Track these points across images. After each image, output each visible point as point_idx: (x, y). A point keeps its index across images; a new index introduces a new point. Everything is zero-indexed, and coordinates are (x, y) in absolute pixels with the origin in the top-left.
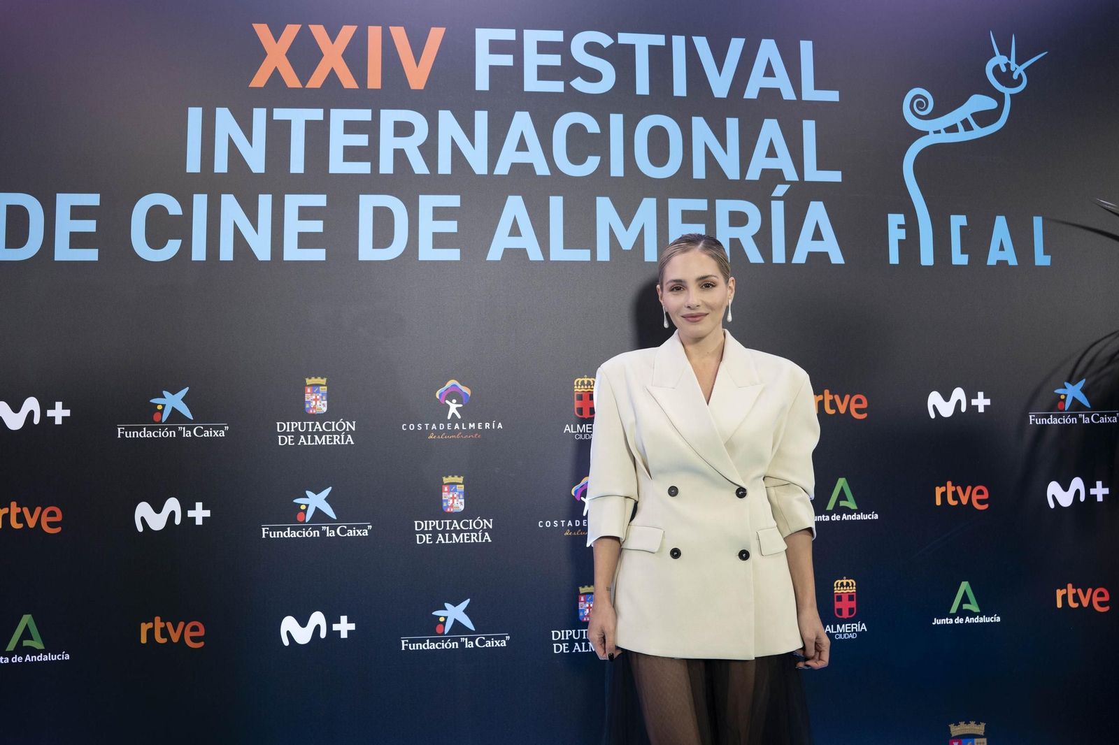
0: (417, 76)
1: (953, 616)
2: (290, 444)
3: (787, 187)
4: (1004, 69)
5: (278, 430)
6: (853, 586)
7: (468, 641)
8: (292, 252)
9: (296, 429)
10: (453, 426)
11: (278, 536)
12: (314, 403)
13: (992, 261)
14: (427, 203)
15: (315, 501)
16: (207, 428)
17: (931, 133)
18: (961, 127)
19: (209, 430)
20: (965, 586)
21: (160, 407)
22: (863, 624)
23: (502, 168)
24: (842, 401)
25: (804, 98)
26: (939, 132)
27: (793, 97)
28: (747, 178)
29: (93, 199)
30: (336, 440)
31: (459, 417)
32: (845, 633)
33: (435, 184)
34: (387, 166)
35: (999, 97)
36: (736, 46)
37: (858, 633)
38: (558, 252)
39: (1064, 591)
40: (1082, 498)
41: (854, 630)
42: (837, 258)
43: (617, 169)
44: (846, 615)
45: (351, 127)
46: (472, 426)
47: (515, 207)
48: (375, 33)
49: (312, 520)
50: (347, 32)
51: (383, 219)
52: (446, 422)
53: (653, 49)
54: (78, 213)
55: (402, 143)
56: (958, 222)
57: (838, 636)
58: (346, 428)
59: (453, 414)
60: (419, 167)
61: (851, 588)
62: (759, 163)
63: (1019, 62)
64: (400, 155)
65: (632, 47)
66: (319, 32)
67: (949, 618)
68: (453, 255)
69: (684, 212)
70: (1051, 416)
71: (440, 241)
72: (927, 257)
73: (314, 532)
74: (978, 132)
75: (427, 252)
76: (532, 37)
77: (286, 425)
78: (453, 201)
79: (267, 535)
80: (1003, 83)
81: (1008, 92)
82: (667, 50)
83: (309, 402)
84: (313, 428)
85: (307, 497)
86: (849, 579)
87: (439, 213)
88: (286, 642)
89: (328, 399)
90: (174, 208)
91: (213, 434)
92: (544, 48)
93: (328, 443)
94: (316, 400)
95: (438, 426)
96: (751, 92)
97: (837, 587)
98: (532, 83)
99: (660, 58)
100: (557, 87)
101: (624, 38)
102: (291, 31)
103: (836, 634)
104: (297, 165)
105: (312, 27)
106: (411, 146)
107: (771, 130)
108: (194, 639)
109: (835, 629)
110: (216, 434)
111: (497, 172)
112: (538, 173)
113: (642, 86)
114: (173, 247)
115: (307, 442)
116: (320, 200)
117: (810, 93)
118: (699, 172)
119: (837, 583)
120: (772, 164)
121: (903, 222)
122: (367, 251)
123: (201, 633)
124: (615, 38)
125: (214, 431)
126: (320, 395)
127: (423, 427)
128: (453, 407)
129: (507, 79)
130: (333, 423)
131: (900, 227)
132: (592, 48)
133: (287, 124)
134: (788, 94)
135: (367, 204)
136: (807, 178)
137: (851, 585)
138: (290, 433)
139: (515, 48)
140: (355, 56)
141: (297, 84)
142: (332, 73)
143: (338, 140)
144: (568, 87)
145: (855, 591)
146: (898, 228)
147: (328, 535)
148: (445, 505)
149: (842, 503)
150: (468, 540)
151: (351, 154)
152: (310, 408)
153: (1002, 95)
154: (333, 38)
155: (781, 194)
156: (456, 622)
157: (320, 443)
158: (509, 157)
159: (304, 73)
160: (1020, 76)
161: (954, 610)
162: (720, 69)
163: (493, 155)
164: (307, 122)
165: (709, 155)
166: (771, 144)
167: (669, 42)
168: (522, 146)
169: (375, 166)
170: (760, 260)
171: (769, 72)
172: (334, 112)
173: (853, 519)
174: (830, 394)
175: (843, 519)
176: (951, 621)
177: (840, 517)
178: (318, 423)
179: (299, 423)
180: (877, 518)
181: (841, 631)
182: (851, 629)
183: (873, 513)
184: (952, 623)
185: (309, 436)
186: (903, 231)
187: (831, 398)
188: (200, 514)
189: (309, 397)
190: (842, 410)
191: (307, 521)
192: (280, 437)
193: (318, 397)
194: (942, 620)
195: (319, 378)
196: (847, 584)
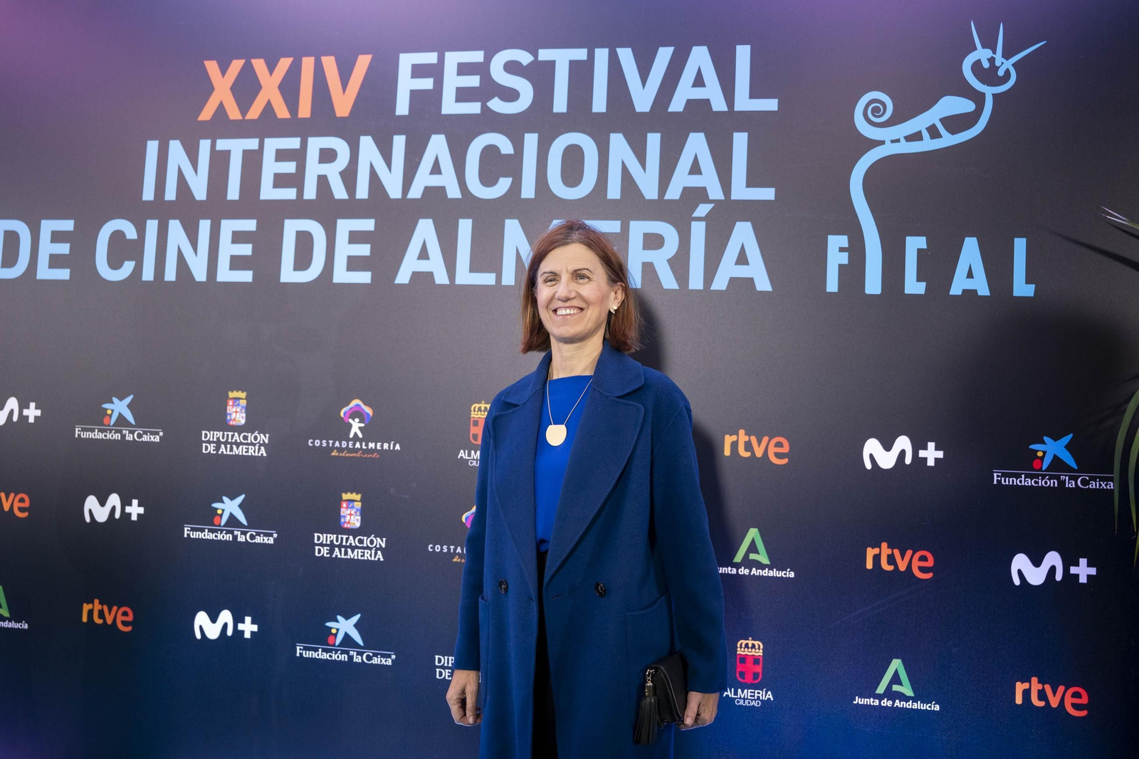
0: (343, 104)
1: (880, 697)
2: (212, 452)
3: (710, 206)
4: (986, 65)
5: (203, 439)
6: (759, 648)
7: (357, 655)
8: (225, 274)
9: (218, 439)
10: (354, 445)
11: (197, 537)
12: (234, 414)
13: (956, 290)
14: (345, 226)
15: (230, 507)
16: (146, 433)
17: (888, 142)
18: (926, 135)
19: (147, 435)
20: (896, 664)
21: (109, 412)
22: (769, 692)
23: (416, 192)
25: (736, 109)
26: (898, 141)
27: (724, 108)
28: (666, 198)
29: (68, 225)
30: (251, 451)
31: (360, 436)
32: (747, 699)
33: (352, 208)
34: (310, 192)
35: (979, 98)
36: (664, 55)
37: (762, 701)
38: (465, 276)
39: (1026, 686)
40: (1059, 577)
41: (758, 697)
42: (763, 284)
43: (528, 191)
44: (749, 679)
45: (282, 155)
46: (372, 445)
47: (425, 230)
48: (308, 63)
49: (226, 524)
50: (284, 64)
51: (304, 241)
52: (348, 440)
53: (573, 64)
54: (57, 237)
55: (326, 169)
56: (915, 244)
57: (738, 702)
58: (260, 440)
59: (356, 434)
60: (340, 192)
61: (757, 651)
62: (681, 180)
63: (1007, 55)
64: (323, 181)
65: (552, 64)
66: (259, 65)
67: (874, 698)
68: (364, 277)
70: (1023, 476)
71: (355, 263)
72: (873, 284)
73: (228, 535)
74: (948, 140)
75: (342, 275)
76: (453, 59)
77: (210, 434)
78: (368, 225)
79: (188, 535)
80: (983, 81)
81: (989, 91)
82: (589, 65)
83: (230, 414)
84: (232, 439)
85: (224, 503)
86: (755, 641)
87: (355, 237)
89: (246, 412)
90: (131, 233)
91: (150, 438)
92: (464, 69)
93: (244, 454)
94: (236, 412)
95: (340, 444)
96: (677, 105)
97: (741, 647)
98: (450, 106)
99: (581, 73)
100: (474, 108)
101: (545, 55)
102: (236, 65)
103: (736, 698)
104: (233, 193)
105: (253, 61)
106: (333, 172)
107: (697, 144)
108: (124, 623)
109: (736, 693)
110: (152, 438)
111: (411, 195)
112: (450, 196)
113: (560, 104)
114: (129, 267)
116: (250, 225)
117: (744, 102)
118: (614, 192)
119: (741, 643)
120: (695, 181)
121: (846, 245)
122: (288, 274)
123: (130, 618)
124: (535, 55)
125: (151, 436)
126: (240, 408)
127: (328, 443)
128: (356, 426)
129: (426, 103)
130: (250, 434)
131: (842, 250)
132: (512, 67)
133: (228, 152)
134: (719, 105)
135: (292, 227)
136: (734, 196)
137: (757, 647)
138: (213, 442)
139: (435, 72)
140: (290, 88)
141: (239, 117)
142: (269, 104)
143: (271, 167)
144: (485, 108)
145: (761, 654)
146: (840, 251)
147: (239, 540)
148: (342, 520)
149: (753, 556)
150: (362, 556)
151: (280, 180)
152: (231, 420)
153: (983, 95)
154: (271, 70)
155: (703, 215)
156: (347, 636)
157: (237, 453)
158: (424, 179)
159: (244, 104)
160: (1007, 72)
161: (881, 689)
162: (644, 80)
163: (408, 179)
164: (245, 152)
165: (626, 173)
166: (696, 159)
167: (591, 56)
168: (436, 169)
169: (300, 192)
170: (675, 286)
171: (699, 82)
172: (268, 141)
173: (764, 575)
174: (746, 435)
175: (752, 574)
176: (877, 702)
177: (748, 571)
178: (236, 434)
179: (221, 433)
180: (793, 576)
181: (742, 697)
182: (754, 696)
183: (789, 570)
184: (878, 704)
185: (229, 446)
186: (846, 255)
187: (747, 438)
188: (135, 510)
189: (230, 409)
190: (759, 453)
191: (222, 524)
192: (204, 445)
193: (238, 410)
194: (866, 700)
195: (240, 392)
196: (753, 646)
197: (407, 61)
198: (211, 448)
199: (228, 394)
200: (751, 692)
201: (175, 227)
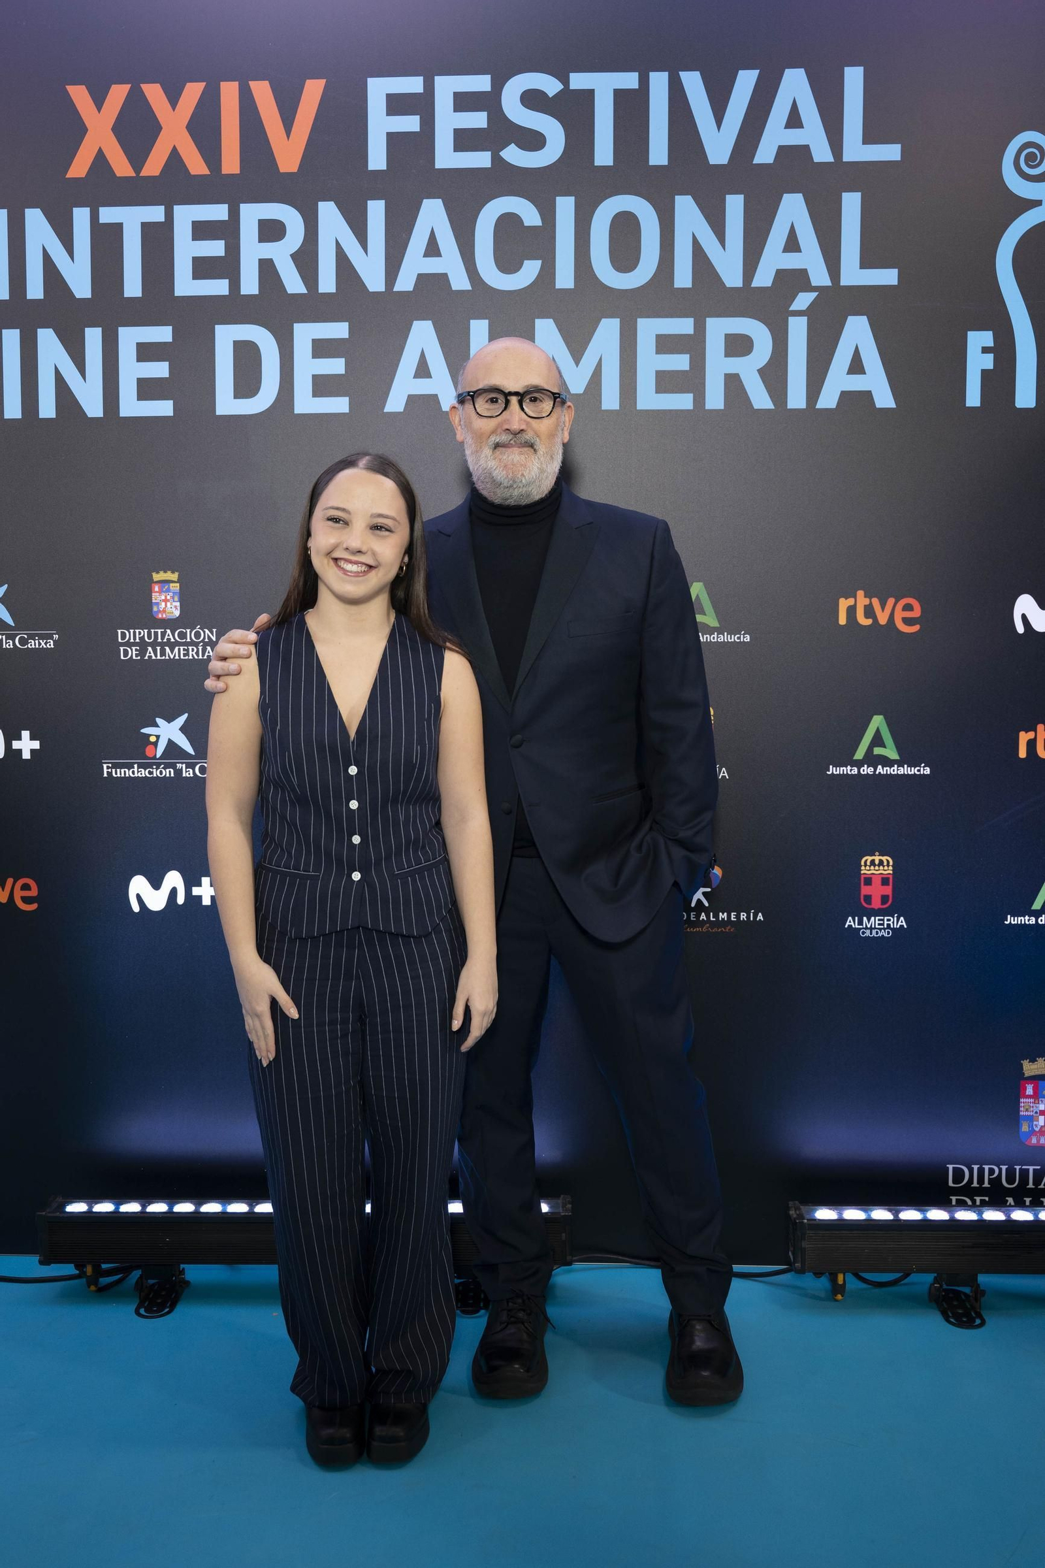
1: (1037, 914)
2: (134, 658)
3: (814, 295)
5: (120, 640)
6: (888, 865)
8: (131, 406)
9: (142, 639)
11: (123, 775)
12: (163, 604)
14: (305, 333)
15: (168, 732)
16: (32, 637)
19: (35, 640)
22: (902, 918)
23: (405, 282)
24: (883, 608)
25: (845, 159)
27: (829, 158)
28: (754, 285)
30: (192, 654)
32: (875, 928)
33: (314, 306)
34: (250, 284)
36: (746, 81)
37: (893, 930)
41: (889, 925)
42: (884, 399)
43: (565, 278)
44: (876, 904)
45: (202, 231)
47: (422, 337)
48: (229, 92)
49: (164, 756)
50: (193, 92)
51: (247, 355)
53: (619, 95)
55: (270, 250)
57: (863, 933)
58: (204, 638)
60: (294, 284)
61: (886, 868)
62: (773, 260)
64: (267, 268)
65: (590, 93)
66: (154, 93)
67: (1031, 916)
68: (339, 405)
69: (659, 338)
71: (323, 385)
73: (168, 770)
75: (305, 403)
76: (447, 87)
77: (130, 633)
78: (339, 330)
79: (109, 774)
82: (642, 95)
83: (158, 604)
84: (163, 638)
85: (158, 726)
86: (883, 856)
87: (322, 349)
88: (136, 908)
89: (181, 601)
91: (40, 644)
92: (463, 102)
93: (182, 657)
94: (166, 601)
96: (765, 154)
97: (866, 865)
98: (446, 157)
99: (631, 108)
100: (481, 160)
101: (579, 81)
103: (861, 929)
104: (133, 287)
106: (282, 253)
107: (793, 209)
108: (25, 900)
109: (860, 923)
110: (43, 644)
111: (398, 287)
112: (455, 287)
113: (604, 154)
115: (156, 656)
116: (162, 334)
117: (856, 150)
118: (683, 277)
119: (866, 861)
120: (792, 262)
121: (991, 344)
122: (226, 403)
123: (34, 892)
124: (565, 81)
125: (41, 641)
126: (171, 594)
129: (412, 151)
130: (188, 631)
131: (985, 350)
132: (532, 99)
133: (117, 228)
134: (822, 153)
135: (226, 336)
136: (845, 281)
137: (885, 863)
138: (135, 644)
139: (422, 105)
140: (205, 128)
141: (131, 173)
142: (175, 153)
143: (186, 249)
144: (497, 159)
145: (891, 872)
146: (983, 352)
147: (184, 775)
149: (877, 751)
151: (203, 268)
152: (159, 611)
154: (174, 101)
155: (804, 307)
157: (172, 657)
158: (414, 265)
159: (137, 154)
161: (1038, 904)
162: (719, 120)
163: (393, 264)
164: (144, 225)
165: (699, 253)
166: (792, 231)
167: (644, 82)
168: (432, 249)
169: (235, 284)
170: (769, 405)
171: (794, 121)
172: (178, 210)
173: (893, 773)
174: (865, 597)
175: (877, 773)
176: (1033, 921)
177: (873, 770)
178: (169, 631)
179: (146, 631)
180: (929, 773)
181: (869, 926)
182: (883, 924)
183: (923, 765)
184: (1034, 922)
185: (158, 648)
186: (991, 356)
187: (867, 601)
188: (26, 745)
189: (156, 597)
190: (883, 619)
191: (158, 756)
192: (122, 648)
193: (168, 597)
194: (1019, 918)
195: (169, 573)
196: (881, 863)
197: (379, 89)
198: (133, 653)
199: (152, 576)
200: (879, 920)
201: (47, 339)
